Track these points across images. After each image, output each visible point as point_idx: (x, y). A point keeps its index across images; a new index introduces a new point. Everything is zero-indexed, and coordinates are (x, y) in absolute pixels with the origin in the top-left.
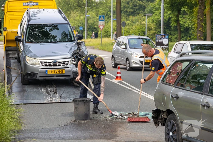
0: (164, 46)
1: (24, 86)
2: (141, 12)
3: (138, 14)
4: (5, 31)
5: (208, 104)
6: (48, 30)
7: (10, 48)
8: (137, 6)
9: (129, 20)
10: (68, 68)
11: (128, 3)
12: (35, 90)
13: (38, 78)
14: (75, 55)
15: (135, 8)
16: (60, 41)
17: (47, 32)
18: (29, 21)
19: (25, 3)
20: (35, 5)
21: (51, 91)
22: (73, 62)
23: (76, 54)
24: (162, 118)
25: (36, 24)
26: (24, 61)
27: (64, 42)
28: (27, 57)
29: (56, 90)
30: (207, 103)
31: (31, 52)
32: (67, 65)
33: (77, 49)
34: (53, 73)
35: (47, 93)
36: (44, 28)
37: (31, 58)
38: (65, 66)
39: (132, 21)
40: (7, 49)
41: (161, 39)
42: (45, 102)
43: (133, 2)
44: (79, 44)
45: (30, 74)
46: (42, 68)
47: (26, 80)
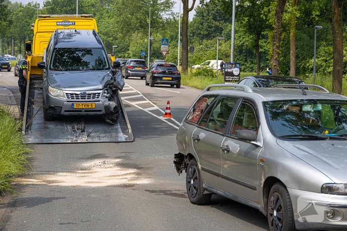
0: (235, 77)
1: (46, 122)
2: (218, 35)
3: (214, 37)
4: (30, 55)
5: (228, 148)
6: (80, 55)
7: (36, 76)
8: (212, 27)
9: (203, 45)
10: (99, 101)
11: (202, 24)
12: (59, 127)
13: (63, 112)
14: (108, 86)
15: (210, 29)
16: (93, 69)
17: (79, 57)
18: (56, 43)
19: (59, 22)
20: (71, 25)
21: (78, 129)
22: (106, 95)
23: (110, 84)
24: (185, 164)
25: (65, 48)
26: (46, 91)
27: (98, 70)
28: (50, 88)
29: (84, 127)
30: (227, 146)
31: (55, 82)
32: (97, 98)
33: (112, 79)
34: (80, 107)
35: (73, 131)
36: (75, 53)
37: (55, 89)
38: (96, 99)
39: (206, 45)
40: (33, 77)
41: (230, 68)
42: (68, 142)
43: (208, 23)
44: (114, 73)
45: (53, 108)
46: (67, 101)
47: (49, 115)
